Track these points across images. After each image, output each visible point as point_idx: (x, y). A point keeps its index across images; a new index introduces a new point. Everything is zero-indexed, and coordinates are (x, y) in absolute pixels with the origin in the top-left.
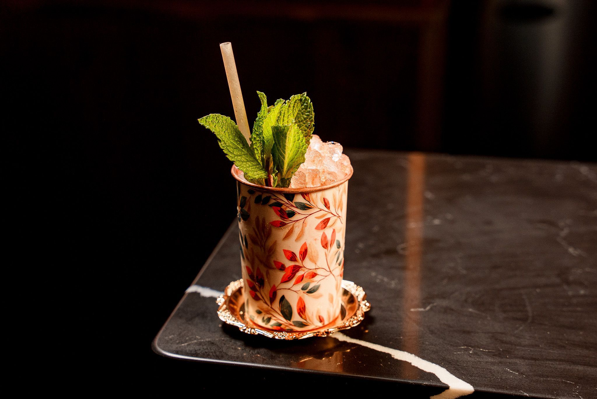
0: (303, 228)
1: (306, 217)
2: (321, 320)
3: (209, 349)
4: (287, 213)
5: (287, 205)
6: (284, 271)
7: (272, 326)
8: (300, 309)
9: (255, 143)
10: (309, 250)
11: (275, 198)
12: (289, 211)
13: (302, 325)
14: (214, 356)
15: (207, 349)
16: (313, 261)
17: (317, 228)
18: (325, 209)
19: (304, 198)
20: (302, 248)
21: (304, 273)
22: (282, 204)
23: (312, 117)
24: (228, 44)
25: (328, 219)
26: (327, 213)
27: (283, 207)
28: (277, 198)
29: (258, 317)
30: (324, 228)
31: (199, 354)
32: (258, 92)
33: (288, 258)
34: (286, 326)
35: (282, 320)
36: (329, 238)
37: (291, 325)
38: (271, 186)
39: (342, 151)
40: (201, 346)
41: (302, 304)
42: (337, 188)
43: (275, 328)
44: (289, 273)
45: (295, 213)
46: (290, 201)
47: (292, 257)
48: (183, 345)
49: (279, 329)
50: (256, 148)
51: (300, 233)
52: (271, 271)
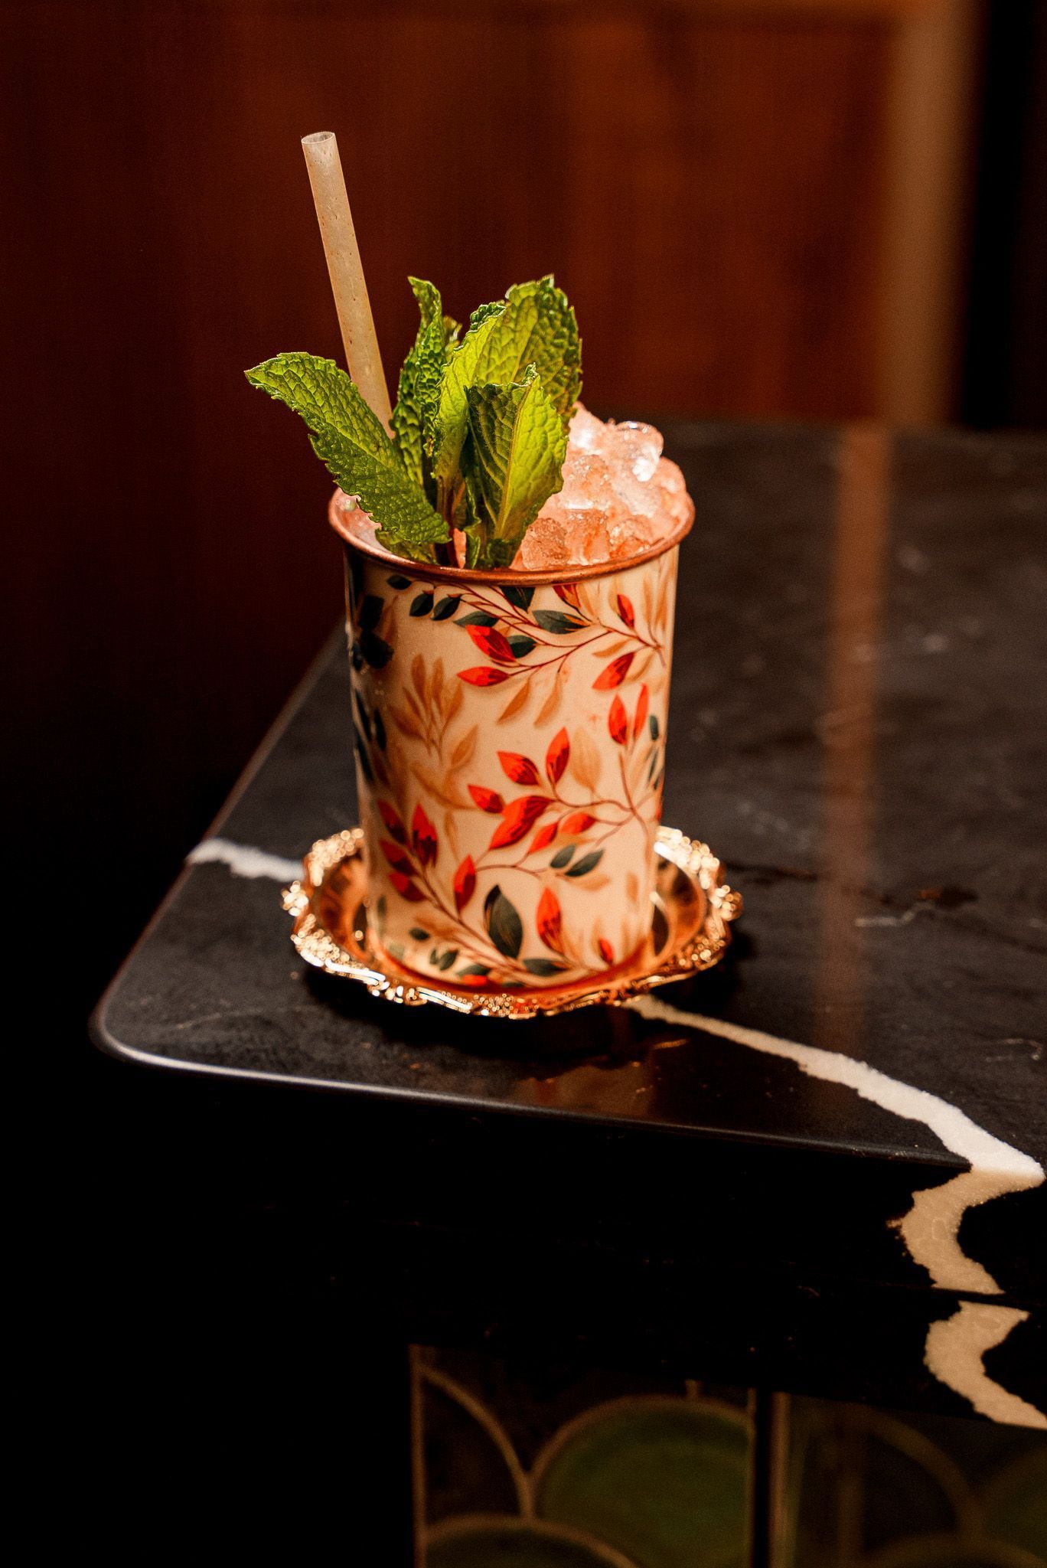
0: (558, 686)
1: (568, 654)
2: (605, 953)
3: (257, 1039)
4: (511, 646)
5: (511, 621)
6: (497, 815)
7: (461, 974)
8: (545, 923)
9: (404, 435)
10: (574, 752)
11: (475, 599)
12: (516, 637)
13: (548, 968)
14: (271, 1062)
15: (251, 1040)
16: (588, 781)
17: (599, 685)
18: (622, 627)
19: (563, 598)
20: (553, 744)
21: (561, 819)
22: (494, 619)
23: (574, 352)
24: (326, 137)
25: (629, 658)
26: (625, 638)
27: (499, 627)
28: (479, 600)
29: (415, 950)
30: (619, 682)
31: (228, 1055)
32: (412, 280)
33: (511, 776)
34: (505, 974)
35: (491, 955)
36: (631, 711)
37: (517, 969)
38: (456, 565)
39: (660, 450)
40: (233, 1033)
41: (550, 908)
42: (655, 564)
43: (470, 980)
44: (514, 818)
45: (535, 643)
46: (520, 607)
47: (524, 772)
48: (180, 1026)
49: (482, 982)
50: (406, 449)
51: (548, 702)
52: (459, 816)
